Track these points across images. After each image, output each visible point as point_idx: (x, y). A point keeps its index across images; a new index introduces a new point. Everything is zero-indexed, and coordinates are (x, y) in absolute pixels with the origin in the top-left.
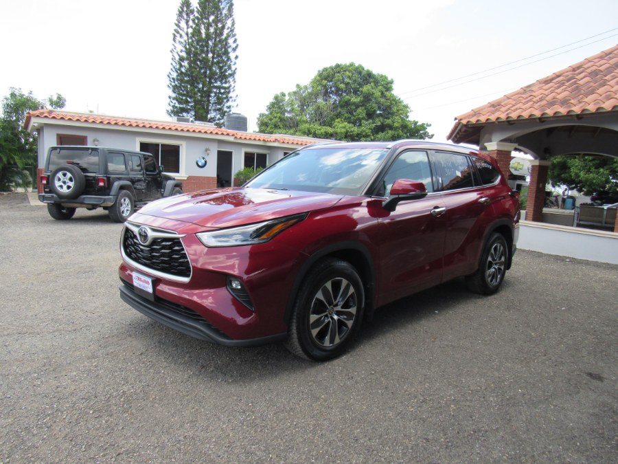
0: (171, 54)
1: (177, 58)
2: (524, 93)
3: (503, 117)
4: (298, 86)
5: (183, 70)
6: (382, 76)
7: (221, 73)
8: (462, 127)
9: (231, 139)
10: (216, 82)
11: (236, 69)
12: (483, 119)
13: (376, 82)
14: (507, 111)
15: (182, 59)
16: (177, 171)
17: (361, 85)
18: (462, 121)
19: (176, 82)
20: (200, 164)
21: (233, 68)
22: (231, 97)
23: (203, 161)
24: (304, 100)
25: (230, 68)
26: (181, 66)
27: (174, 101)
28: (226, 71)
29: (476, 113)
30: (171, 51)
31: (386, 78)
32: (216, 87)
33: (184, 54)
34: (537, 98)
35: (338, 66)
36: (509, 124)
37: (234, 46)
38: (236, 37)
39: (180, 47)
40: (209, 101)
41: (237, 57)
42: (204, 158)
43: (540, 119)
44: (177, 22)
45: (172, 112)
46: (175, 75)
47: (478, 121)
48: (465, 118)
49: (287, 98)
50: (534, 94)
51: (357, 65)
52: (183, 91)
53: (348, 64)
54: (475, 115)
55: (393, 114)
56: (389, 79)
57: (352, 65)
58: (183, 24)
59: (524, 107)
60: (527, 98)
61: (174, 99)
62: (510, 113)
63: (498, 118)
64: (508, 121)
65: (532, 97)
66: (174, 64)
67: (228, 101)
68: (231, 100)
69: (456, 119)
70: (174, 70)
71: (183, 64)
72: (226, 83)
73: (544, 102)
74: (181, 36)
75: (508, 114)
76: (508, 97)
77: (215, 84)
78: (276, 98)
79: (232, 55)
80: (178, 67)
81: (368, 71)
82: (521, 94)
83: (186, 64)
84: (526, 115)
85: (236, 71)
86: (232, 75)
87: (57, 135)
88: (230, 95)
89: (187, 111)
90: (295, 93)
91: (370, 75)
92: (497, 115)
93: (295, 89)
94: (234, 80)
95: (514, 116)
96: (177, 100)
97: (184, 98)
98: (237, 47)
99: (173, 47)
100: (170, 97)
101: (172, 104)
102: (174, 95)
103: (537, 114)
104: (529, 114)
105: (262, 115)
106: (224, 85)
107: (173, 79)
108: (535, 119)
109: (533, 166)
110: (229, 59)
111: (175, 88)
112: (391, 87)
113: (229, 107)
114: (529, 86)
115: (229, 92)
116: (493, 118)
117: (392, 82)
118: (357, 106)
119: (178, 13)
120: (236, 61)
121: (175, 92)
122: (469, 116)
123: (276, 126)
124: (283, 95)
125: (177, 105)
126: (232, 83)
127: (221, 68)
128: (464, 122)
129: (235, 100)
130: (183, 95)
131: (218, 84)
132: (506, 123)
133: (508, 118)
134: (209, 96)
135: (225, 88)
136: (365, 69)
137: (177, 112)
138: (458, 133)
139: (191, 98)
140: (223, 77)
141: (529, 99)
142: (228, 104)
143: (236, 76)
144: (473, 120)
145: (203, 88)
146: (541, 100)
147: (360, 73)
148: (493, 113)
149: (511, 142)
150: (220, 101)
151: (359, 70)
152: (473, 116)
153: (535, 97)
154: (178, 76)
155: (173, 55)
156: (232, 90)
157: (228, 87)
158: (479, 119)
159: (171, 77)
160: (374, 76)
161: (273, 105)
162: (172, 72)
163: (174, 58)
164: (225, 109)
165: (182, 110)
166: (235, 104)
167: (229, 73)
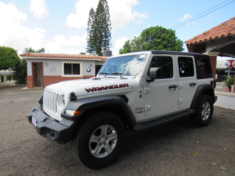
1: (89, 31)
3: (208, 38)
4: (135, 37)
5: (92, 35)
6: (170, 30)
7: (105, 35)
9: (100, 60)
10: (103, 39)
12: (198, 41)
13: (167, 32)
15: (91, 31)
16: (79, 74)
17: (161, 35)
18: (188, 43)
20: (88, 71)
22: (109, 44)
23: (89, 69)
24: (138, 42)
25: (109, 32)
26: (91, 34)
28: (107, 34)
29: (195, 38)
30: (87, 29)
31: (172, 30)
32: (104, 40)
35: (151, 28)
37: (110, 24)
38: (110, 21)
39: (90, 27)
40: (101, 46)
41: (111, 28)
42: (90, 68)
43: (228, 37)
44: (89, 18)
46: (89, 37)
47: (196, 42)
48: (190, 41)
49: (130, 42)
50: (227, 25)
51: (159, 26)
53: (156, 27)
54: (195, 39)
55: (175, 45)
57: (157, 26)
58: (91, 19)
59: (220, 32)
62: (212, 36)
63: (205, 40)
64: (211, 41)
65: (226, 27)
66: (89, 33)
72: (107, 38)
73: (231, 28)
74: (91, 23)
75: (211, 37)
76: (213, 29)
78: (126, 42)
79: (109, 28)
80: (89, 34)
82: (221, 26)
84: (219, 36)
85: (111, 34)
86: (110, 35)
87: (32, 62)
88: (109, 43)
90: (134, 40)
91: (164, 29)
93: (134, 38)
94: (111, 37)
95: (213, 37)
97: (92, 46)
98: (111, 24)
99: (88, 27)
102: (88, 45)
103: (226, 34)
104: (222, 35)
105: (121, 50)
106: (107, 39)
107: (88, 39)
110: (108, 29)
111: (89, 42)
112: (174, 34)
113: (109, 48)
114: (226, 22)
115: (109, 42)
116: (203, 40)
117: (174, 32)
118: (159, 43)
119: (89, 14)
120: (111, 30)
122: (192, 40)
124: (129, 41)
125: (90, 48)
127: (105, 33)
128: (189, 43)
131: (104, 39)
132: (210, 42)
133: (210, 38)
134: (101, 44)
135: (106, 40)
140: (106, 37)
141: (224, 28)
142: (109, 46)
143: (111, 36)
144: (193, 42)
146: (231, 27)
147: (160, 30)
148: (204, 37)
149: (217, 52)
150: (105, 45)
151: (160, 28)
152: (194, 40)
153: (227, 26)
154: (90, 38)
155: (88, 30)
156: (110, 41)
157: (108, 40)
158: (196, 41)
159: (87, 38)
160: (166, 30)
161: (125, 45)
162: (88, 37)
163: (88, 31)
164: (107, 49)
165: (92, 50)
166: (111, 46)
167: (108, 35)
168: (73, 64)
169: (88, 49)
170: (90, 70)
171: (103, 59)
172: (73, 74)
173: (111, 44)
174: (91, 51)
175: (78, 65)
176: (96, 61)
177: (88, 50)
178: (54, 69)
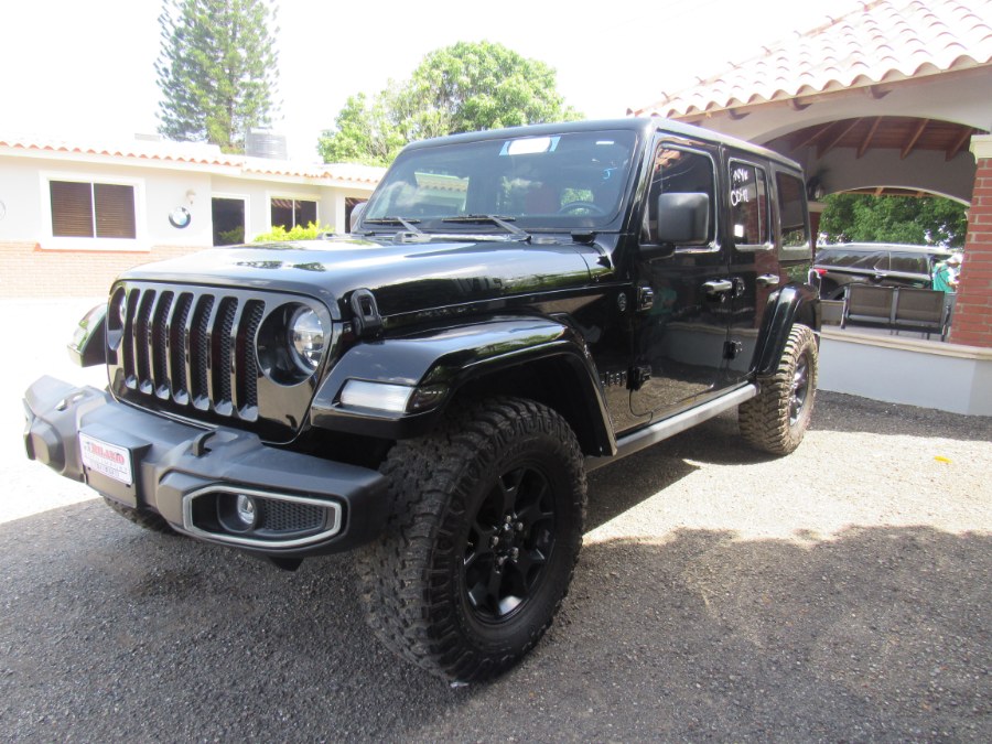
0: (160, 25)
1: (172, 32)
3: (721, 101)
5: (182, 54)
6: (536, 62)
7: (250, 58)
9: (236, 172)
10: (241, 76)
11: (278, 52)
12: (681, 108)
13: (527, 72)
15: (180, 34)
16: (131, 234)
19: (171, 77)
20: (178, 221)
21: (273, 51)
22: (271, 104)
23: (183, 216)
24: (401, 105)
25: (267, 50)
26: (179, 47)
27: (169, 111)
28: (260, 55)
29: (668, 97)
30: (159, 20)
31: (543, 65)
32: (243, 85)
33: (182, 25)
35: (459, 45)
37: (271, 7)
39: (175, 13)
40: (229, 110)
41: (277, 30)
42: (184, 210)
43: (795, 100)
45: (166, 130)
46: (168, 63)
47: (671, 112)
48: (646, 109)
49: (368, 103)
51: (493, 42)
52: (183, 92)
54: (668, 101)
56: (549, 67)
57: (483, 42)
59: (763, 79)
61: (168, 106)
63: (710, 105)
66: (167, 43)
67: (266, 110)
68: (271, 108)
69: (629, 111)
70: (165, 52)
71: (182, 42)
72: (261, 75)
77: (242, 80)
78: (350, 102)
80: (172, 48)
81: (511, 53)
83: (186, 43)
86: (270, 63)
88: (269, 100)
89: (193, 129)
90: (384, 93)
91: (515, 59)
94: (277, 73)
96: (174, 108)
97: (186, 105)
98: (276, 9)
99: (163, 12)
100: (160, 104)
102: (167, 100)
105: (327, 133)
107: (166, 70)
108: (786, 101)
110: (264, 34)
111: (169, 87)
112: (553, 81)
113: (267, 120)
115: (268, 94)
116: (701, 105)
117: (554, 72)
120: (277, 36)
121: (167, 94)
122: (655, 104)
123: (350, 153)
125: (175, 117)
126: (272, 78)
127: (251, 50)
129: (279, 109)
130: (185, 99)
131: (246, 78)
132: (727, 115)
133: (730, 102)
134: (231, 101)
135: (255, 86)
136: (507, 51)
137: (174, 131)
140: (256, 68)
142: (268, 115)
144: (662, 112)
145: (219, 87)
147: (497, 56)
148: (703, 95)
150: (250, 109)
151: (495, 51)
154: (173, 65)
155: (164, 27)
156: (271, 89)
157: (264, 85)
158: (674, 108)
159: (161, 67)
160: (522, 62)
161: (345, 114)
162: (162, 58)
163: (164, 32)
164: (261, 124)
165: (186, 127)
167: (264, 59)
168: (95, 185)
169: (164, 119)
170: (189, 217)
171: (248, 170)
172: (101, 234)
173: (276, 105)
174: (183, 132)
175: (126, 193)
176: (216, 179)
177: (165, 125)
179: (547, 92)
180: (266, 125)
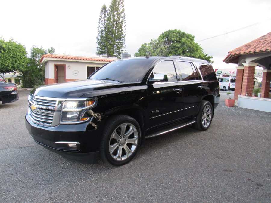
0: (98, 29)
1: (100, 30)
2: (261, 40)
3: (252, 51)
4: (152, 40)
5: (103, 35)
6: (189, 35)
7: (119, 36)
8: (232, 56)
12: (242, 52)
13: (187, 37)
14: (253, 48)
15: (102, 31)
17: (180, 39)
19: (100, 41)
21: (124, 34)
24: (155, 46)
26: (102, 33)
28: (121, 35)
29: (238, 49)
33: (103, 29)
34: (269, 41)
35: (169, 31)
36: (255, 54)
37: (124, 25)
38: (125, 21)
39: (101, 26)
40: (113, 48)
41: (125, 29)
44: (100, 15)
45: (98, 53)
46: (99, 37)
48: (233, 52)
49: (147, 46)
50: (267, 40)
51: (178, 30)
52: (103, 44)
55: (195, 51)
56: (192, 36)
57: (175, 30)
58: (103, 16)
59: (262, 46)
60: (263, 42)
62: (256, 49)
63: (250, 52)
66: (99, 33)
68: (123, 47)
69: (229, 53)
70: (99, 35)
71: (103, 33)
72: (121, 40)
75: (254, 50)
76: (253, 42)
77: (117, 41)
78: (142, 46)
79: (123, 28)
81: (183, 32)
82: (260, 40)
83: (104, 33)
84: (263, 49)
87: (54, 64)
88: (123, 45)
89: (104, 53)
90: (151, 43)
91: (184, 34)
92: (249, 50)
95: (258, 50)
96: (100, 48)
97: (103, 47)
98: (126, 25)
99: (99, 26)
100: (97, 47)
101: (98, 50)
102: (99, 46)
104: (266, 49)
105: (136, 53)
107: (99, 39)
108: (268, 51)
109: (264, 73)
110: (122, 30)
111: (99, 43)
112: (193, 39)
113: (122, 51)
114: (264, 36)
116: (247, 51)
117: (193, 37)
118: (179, 48)
119: (101, 11)
120: (125, 31)
121: (99, 45)
122: (235, 51)
124: (146, 44)
125: (100, 50)
126: (123, 40)
128: (233, 54)
129: (125, 48)
130: (103, 46)
134: (114, 46)
135: (121, 43)
136: (182, 32)
137: (100, 53)
138: (229, 59)
139: (106, 47)
140: (120, 38)
141: (265, 42)
142: (122, 49)
143: (125, 38)
144: (237, 53)
145: (111, 43)
148: (247, 49)
149: (255, 62)
150: (119, 48)
151: (179, 32)
152: (237, 51)
158: (240, 52)
160: (186, 35)
161: (141, 49)
166: (125, 49)
168: (96, 67)
178: (77, 73)
179: (192, 42)
180: (122, 52)
